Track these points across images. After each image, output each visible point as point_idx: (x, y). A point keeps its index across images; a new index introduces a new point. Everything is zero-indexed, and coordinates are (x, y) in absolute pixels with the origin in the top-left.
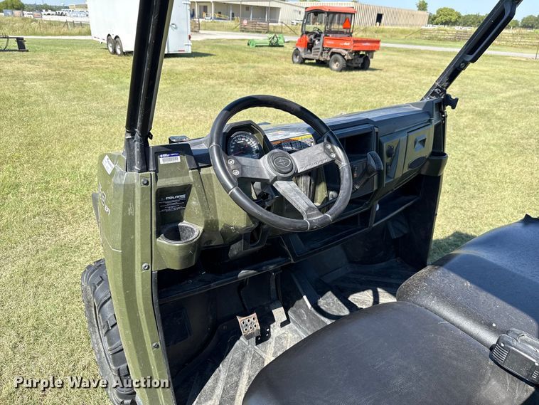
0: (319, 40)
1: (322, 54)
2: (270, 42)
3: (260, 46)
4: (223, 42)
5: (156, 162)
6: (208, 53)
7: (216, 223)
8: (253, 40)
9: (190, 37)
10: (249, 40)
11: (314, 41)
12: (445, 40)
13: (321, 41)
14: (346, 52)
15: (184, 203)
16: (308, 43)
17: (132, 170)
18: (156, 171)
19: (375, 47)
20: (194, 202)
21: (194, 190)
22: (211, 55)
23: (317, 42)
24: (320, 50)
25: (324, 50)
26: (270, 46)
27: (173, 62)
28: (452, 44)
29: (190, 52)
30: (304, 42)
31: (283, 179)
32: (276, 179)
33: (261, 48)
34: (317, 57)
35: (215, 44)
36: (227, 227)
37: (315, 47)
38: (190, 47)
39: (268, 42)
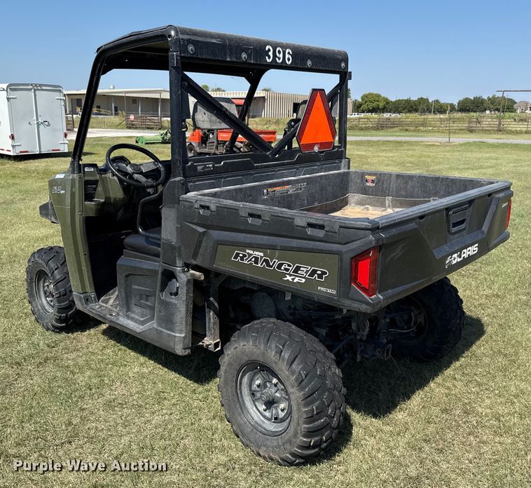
0: (213, 134)
1: (217, 148)
2: (163, 138)
3: (151, 143)
4: (105, 140)
5: (84, 170)
6: (88, 152)
7: (110, 198)
8: (142, 137)
9: (66, 135)
10: (137, 137)
11: (208, 135)
12: (367, 129)
13: (215, 134)
14: (242, 145)
15: (95, 189)
16: (202, 137)
17: (74, 173)
18: (84, 173)
19: (271, 138)
20: (100, 188)
21: (99, 183)
22: (92, 154)
23: (211, 136)
24: (215, 144)
25: (219, 144)
26: (162, 143)
27: (47, 162)
28: (374, 132)
29: (66, 151)
30: (197, 136)
31: (136, 173)
32: (133, 173)
33: (152, 145)
34: (213, 151)
35: (94, 143)
36: (115, 199)
37: (210, 141)
38: (66, 145)
39: (160, 138)
